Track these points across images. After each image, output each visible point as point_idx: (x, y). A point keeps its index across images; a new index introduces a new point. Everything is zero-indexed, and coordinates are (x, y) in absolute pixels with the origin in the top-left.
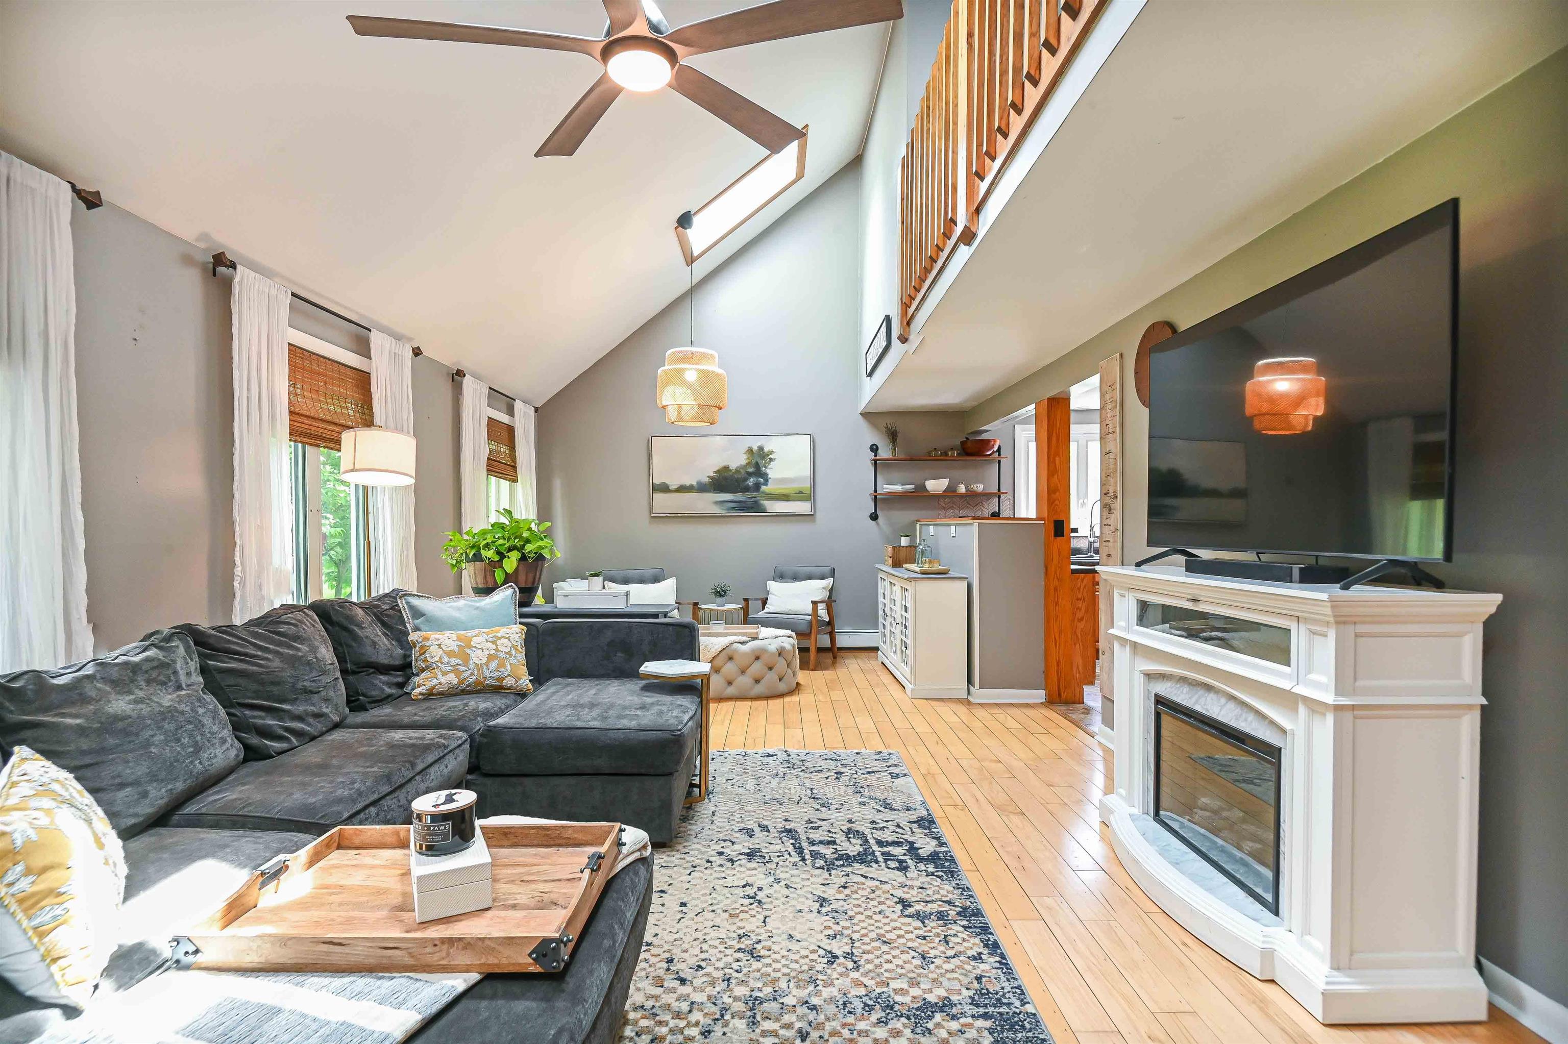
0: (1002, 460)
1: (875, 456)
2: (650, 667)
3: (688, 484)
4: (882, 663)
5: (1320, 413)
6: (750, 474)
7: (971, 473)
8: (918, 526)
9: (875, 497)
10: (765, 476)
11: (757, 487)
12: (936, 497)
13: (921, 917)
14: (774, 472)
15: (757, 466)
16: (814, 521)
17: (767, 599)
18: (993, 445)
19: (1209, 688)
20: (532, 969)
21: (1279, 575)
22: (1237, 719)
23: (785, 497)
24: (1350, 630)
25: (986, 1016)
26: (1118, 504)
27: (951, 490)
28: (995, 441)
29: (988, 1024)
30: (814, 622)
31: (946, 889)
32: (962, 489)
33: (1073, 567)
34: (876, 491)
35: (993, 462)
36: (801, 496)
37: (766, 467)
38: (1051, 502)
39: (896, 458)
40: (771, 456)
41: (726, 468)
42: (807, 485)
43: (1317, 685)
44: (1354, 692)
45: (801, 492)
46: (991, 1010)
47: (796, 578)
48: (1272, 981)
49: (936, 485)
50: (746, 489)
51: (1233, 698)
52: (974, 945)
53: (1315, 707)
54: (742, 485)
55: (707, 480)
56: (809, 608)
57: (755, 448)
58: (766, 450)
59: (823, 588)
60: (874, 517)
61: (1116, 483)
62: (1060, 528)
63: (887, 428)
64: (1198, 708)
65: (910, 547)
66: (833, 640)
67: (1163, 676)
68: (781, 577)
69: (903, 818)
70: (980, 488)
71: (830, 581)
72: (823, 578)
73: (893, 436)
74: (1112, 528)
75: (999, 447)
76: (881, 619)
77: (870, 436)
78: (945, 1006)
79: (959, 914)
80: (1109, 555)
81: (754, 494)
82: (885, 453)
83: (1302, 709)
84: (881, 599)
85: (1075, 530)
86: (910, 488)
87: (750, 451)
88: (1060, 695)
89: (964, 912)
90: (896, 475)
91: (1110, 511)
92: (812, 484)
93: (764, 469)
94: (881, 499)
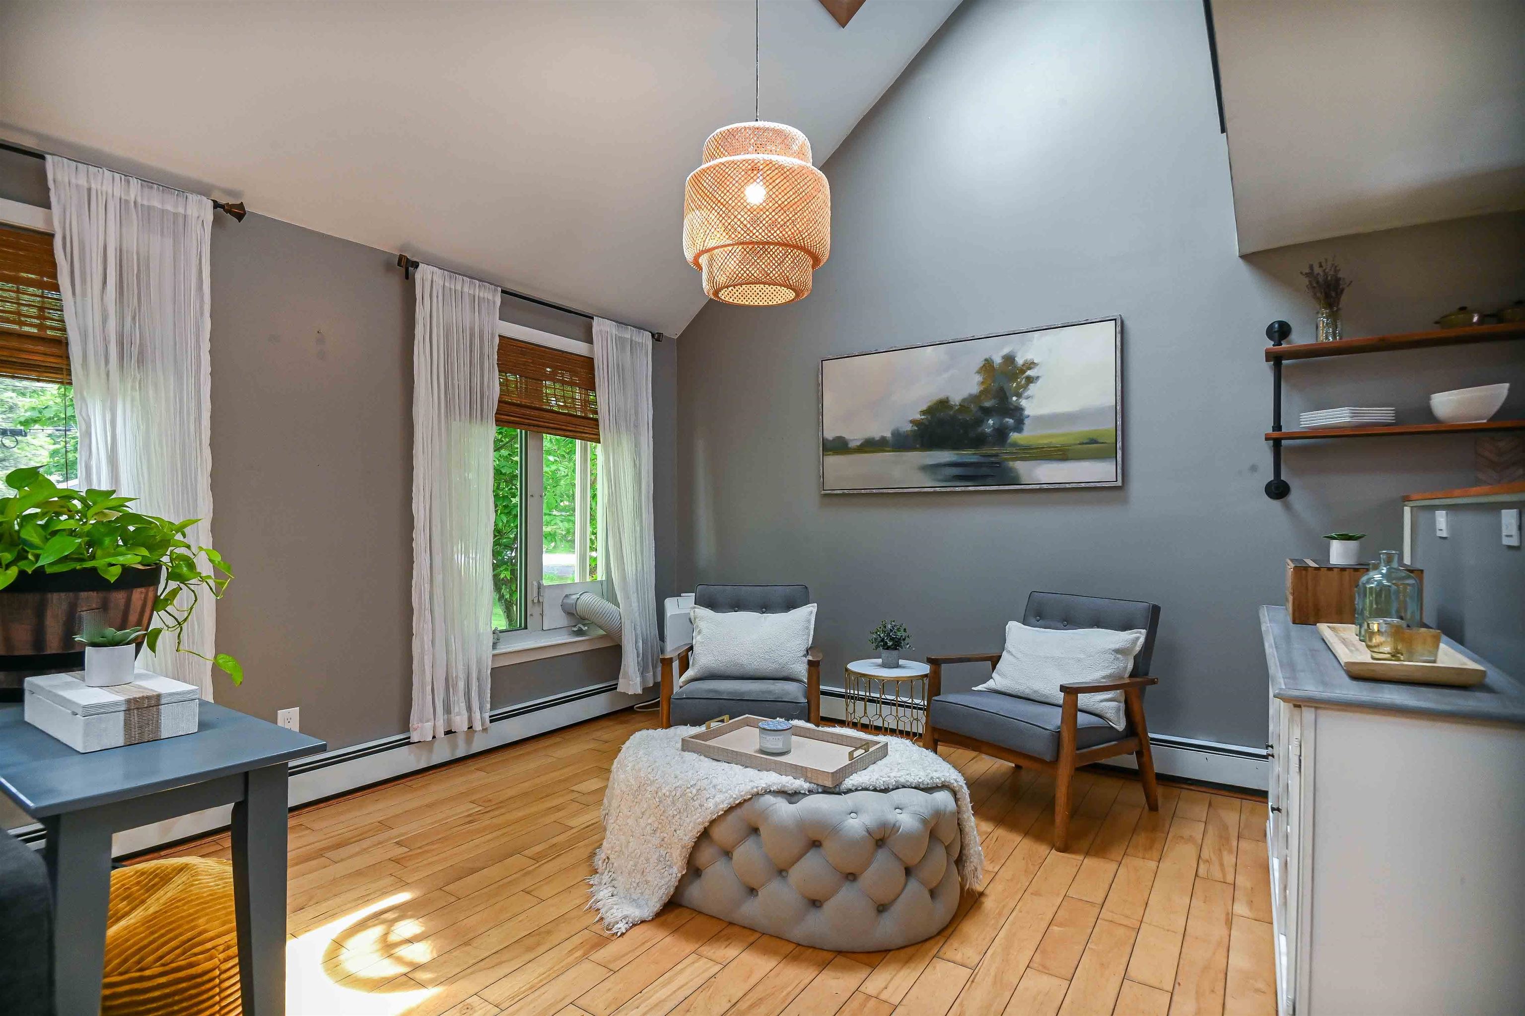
1: (1280, 345)
3: (877, 437)
6: (987, 412)
8: (1407, 510)
9: (1278, 441)
10: (1017, 413)
11: (1001, 434)
12: (1464, 434)
15: (1002, 396)
16: (1125, 501)
17: (999, 658)
23: (1061, 453)
30: (1066, 736)
34: (1278, 427)
36: (1094, 447)
37: (1019, 396)
39: (1338, 344)
40: (1029, 373)
41: (943, 404)
42: (1107, 425)
45: (1093, 441)
47: (1066, 619)
49: (1462, 404)
50: (979, 441)
54: (972, 434)
55: (909, 427)
57: (998, 360)
58: (1020, 361)
60: (1276, 490)
63: (1310, 274)
68: (1038, 613)
71: (1137, 637)
72: (1125, 627)
73: (1330, 295)
77: (1267, 302)
81: (995, 450)
82: (1305, 334)
86: (1385, 414)
87: (988, 367)
92: (1119, 423)
93: (1014, 398)
94: (1293, 450)
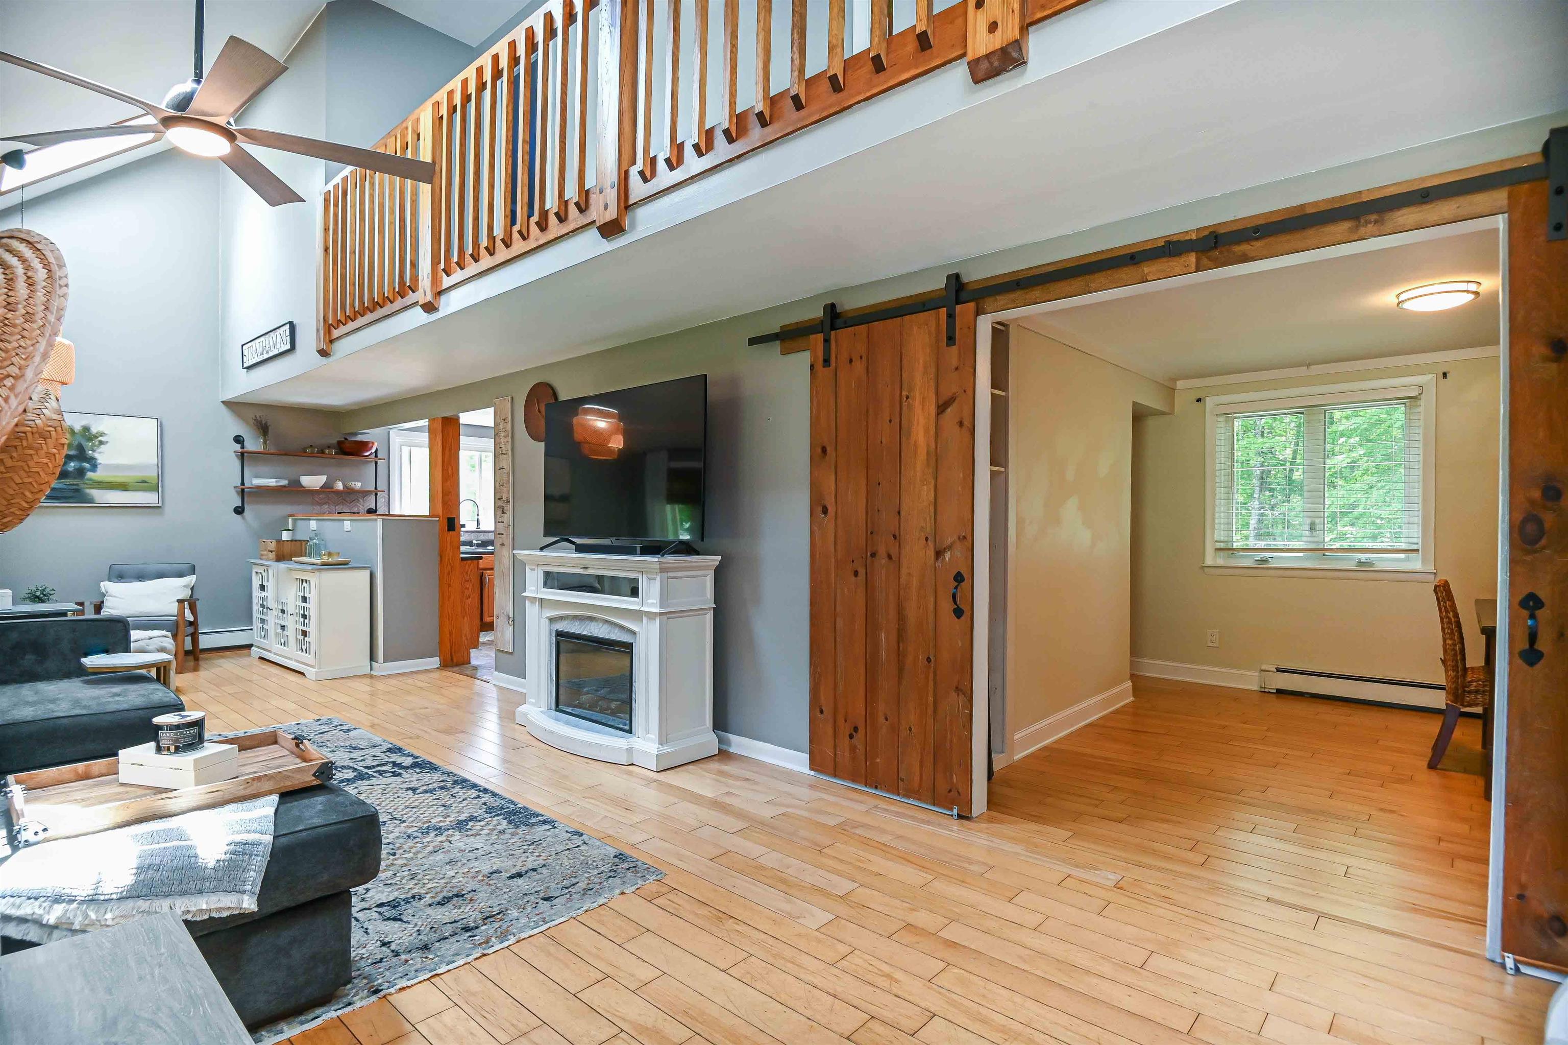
0: (379, 462)
1: (243, 447)
2: (91, 661)
4: (261, 658)
5: (621, 447)
6: (71, 458)
7: (346, 471)
8: (290, 520)
9: (243, 490)
10: (93, 462)
11: (81, 473)
12: (312, 492)
13: (431, 791)
14: (103, 456)
15: (81, 449)
16: (163, 515)
17: (102, 602)
18: (372, 447)
19: (591, 619)
20: (314, 783)
21: (630, 551)
22: (609, 633)
23: (123, 487)
24: (666, 575)
25: (498, 815)
26: (510, 507)
27: (327, 488)
28: (373, 443)
29: (501, 817)
30: (181, 623)
31: (436, 776)
32: (339, 486)
33: (462, 556)
34: (243, 483)
35: (371, 462)
36: (144, 485)
37: (94, 451)
38: (444, 503)
39: (266, 451)
40: (100, 438)
42: (152, 474)
43: (652, 605)
44: (667, 606)
45: (144, 482)
46: (499, 812)
47: (141, 577)
48: (632, 764)
49: (312, 482)
51: (607, 622)
52: (473, 793)
53: (651, 616)
56: (174, 609)
57: (78, 428)
58: (94, 431)
59: (185, 586)
60: (239, 511)
61: (509, 491)
62: (452, 524)
63: (256, 420)
64: (585, 633)
65: (292, 541)
66: (195, 642)
67: (562, 618)
68: (120, 576)
69: (376, 751)
70: (358, 485)
71: (191, 579)
72: (181, 575)
73: (263, 429)
74: (505, 524)
75: (377, 450)
76: (256, 615)
77: (235, 427)
78: (472, 818)
79: (452, 784)
80: (503, 545)
81: (77, 482)
82: (253, 444)
83: (644, 619)
84: (256, 593)
85: (463, 526)
86: (284, 482)
87: (71, 431)
88: (452, 659)
89: (456, 782)
90: (264, 469)
91: (503, 512)
92: (160, 473)
93: (90, 452)
94: (249, 493)
